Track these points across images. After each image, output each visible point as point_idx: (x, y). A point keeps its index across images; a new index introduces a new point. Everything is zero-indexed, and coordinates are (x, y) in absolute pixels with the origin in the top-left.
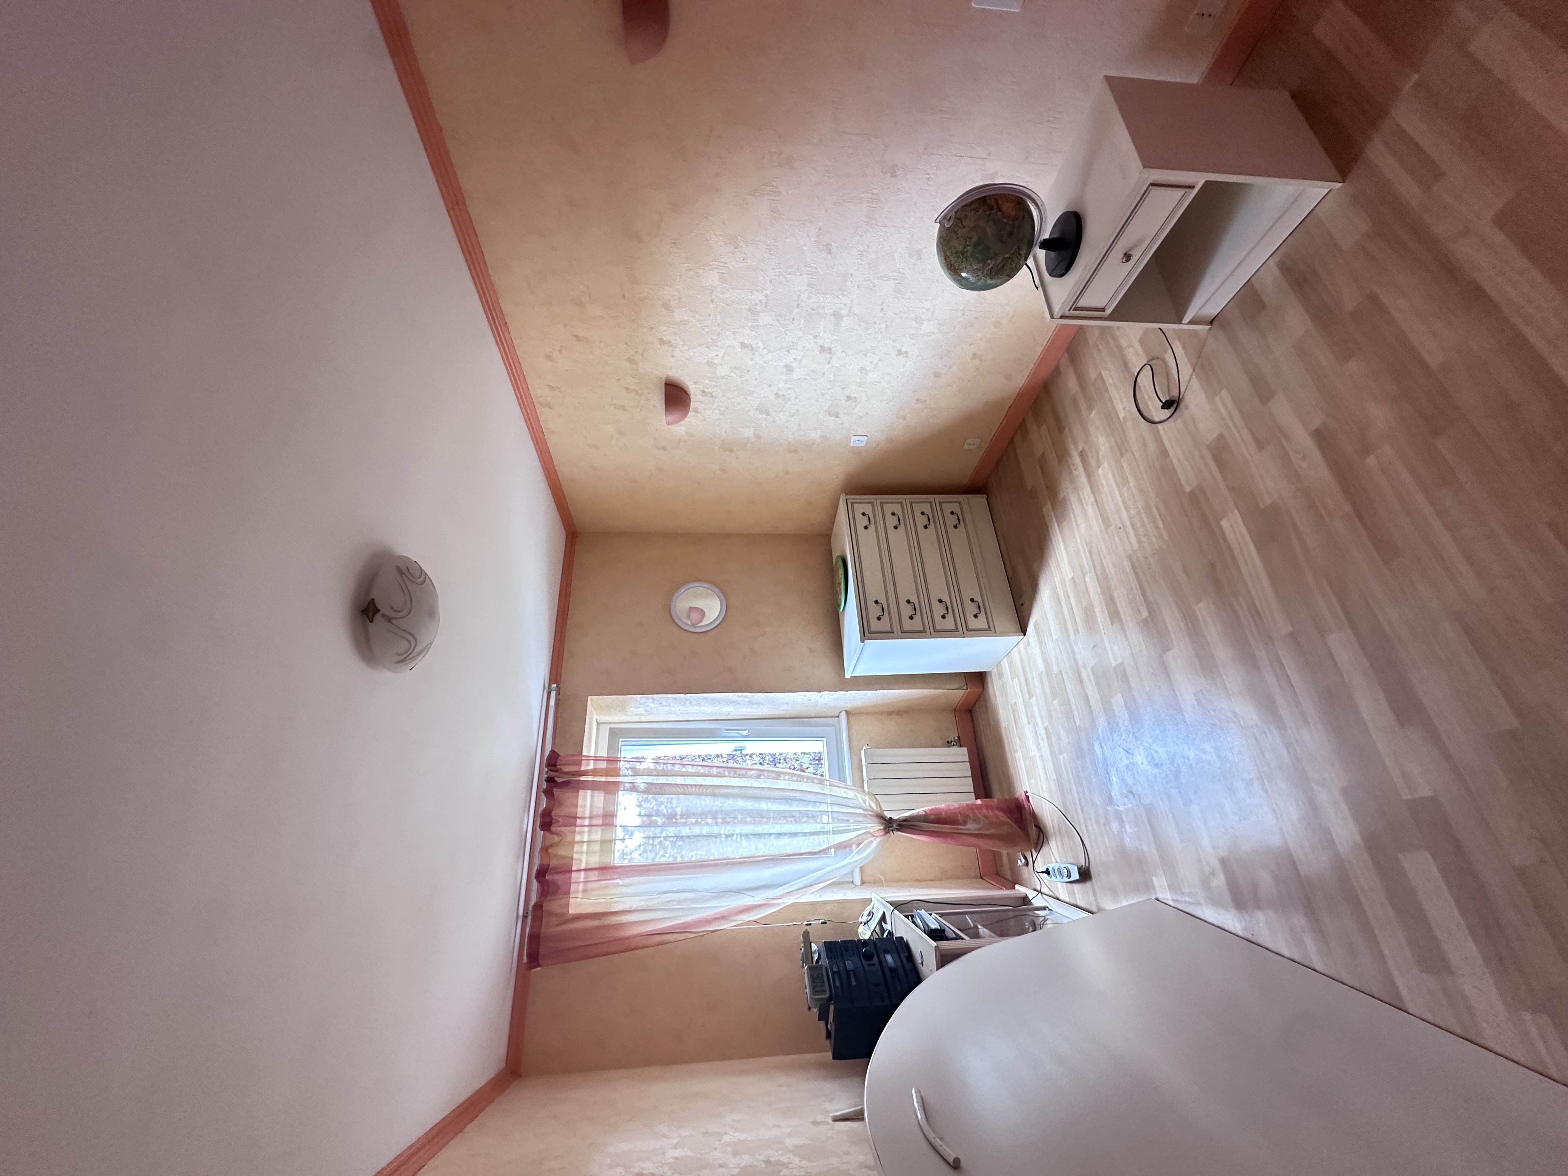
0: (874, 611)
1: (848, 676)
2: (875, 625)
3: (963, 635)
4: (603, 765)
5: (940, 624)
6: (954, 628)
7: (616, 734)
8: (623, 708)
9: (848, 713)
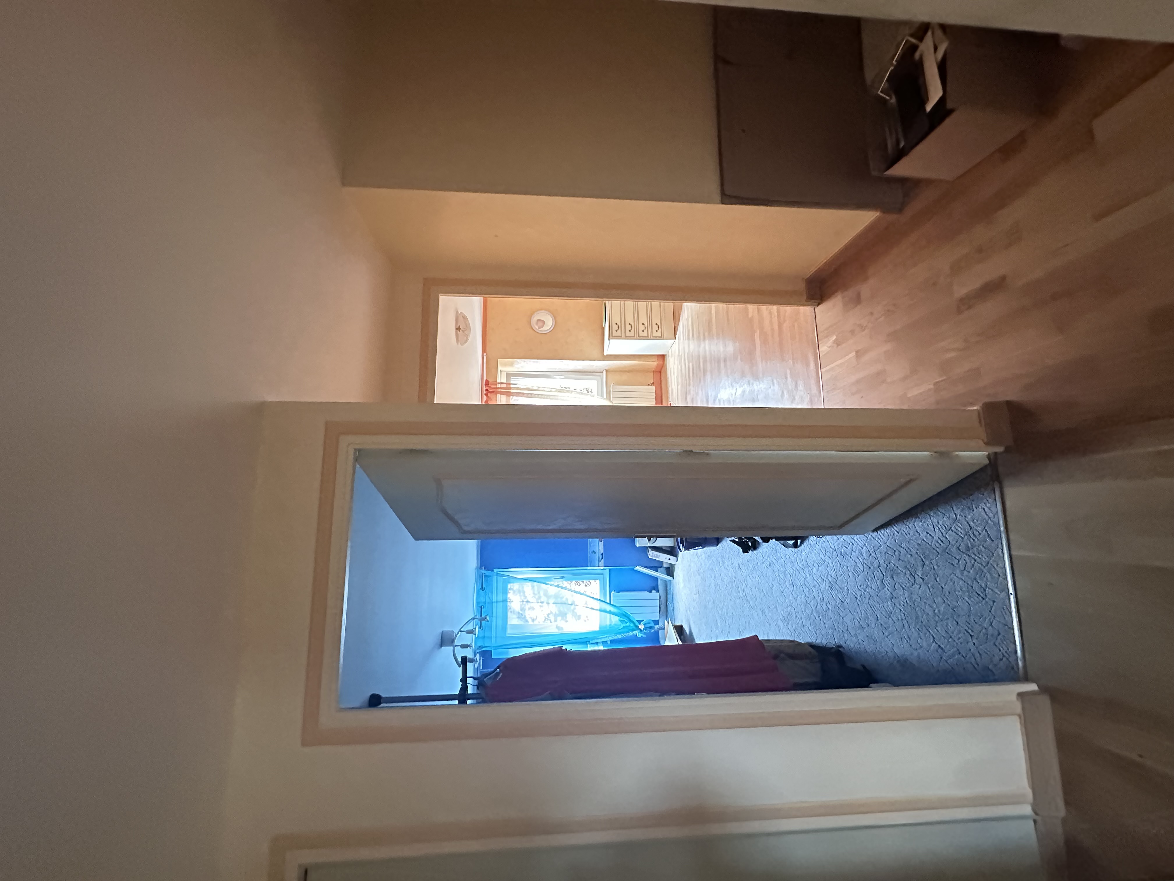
0: (615, 327)
1: (605, 354)
2: (615, 334)
3: (650, 339)
4: (505, 386)
5: (642, 334)
6: (647, 336)
7: (509, 375)
8: (512, 365)
9: (607, 371)
